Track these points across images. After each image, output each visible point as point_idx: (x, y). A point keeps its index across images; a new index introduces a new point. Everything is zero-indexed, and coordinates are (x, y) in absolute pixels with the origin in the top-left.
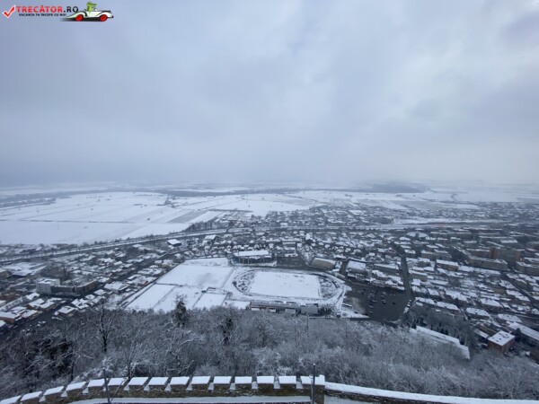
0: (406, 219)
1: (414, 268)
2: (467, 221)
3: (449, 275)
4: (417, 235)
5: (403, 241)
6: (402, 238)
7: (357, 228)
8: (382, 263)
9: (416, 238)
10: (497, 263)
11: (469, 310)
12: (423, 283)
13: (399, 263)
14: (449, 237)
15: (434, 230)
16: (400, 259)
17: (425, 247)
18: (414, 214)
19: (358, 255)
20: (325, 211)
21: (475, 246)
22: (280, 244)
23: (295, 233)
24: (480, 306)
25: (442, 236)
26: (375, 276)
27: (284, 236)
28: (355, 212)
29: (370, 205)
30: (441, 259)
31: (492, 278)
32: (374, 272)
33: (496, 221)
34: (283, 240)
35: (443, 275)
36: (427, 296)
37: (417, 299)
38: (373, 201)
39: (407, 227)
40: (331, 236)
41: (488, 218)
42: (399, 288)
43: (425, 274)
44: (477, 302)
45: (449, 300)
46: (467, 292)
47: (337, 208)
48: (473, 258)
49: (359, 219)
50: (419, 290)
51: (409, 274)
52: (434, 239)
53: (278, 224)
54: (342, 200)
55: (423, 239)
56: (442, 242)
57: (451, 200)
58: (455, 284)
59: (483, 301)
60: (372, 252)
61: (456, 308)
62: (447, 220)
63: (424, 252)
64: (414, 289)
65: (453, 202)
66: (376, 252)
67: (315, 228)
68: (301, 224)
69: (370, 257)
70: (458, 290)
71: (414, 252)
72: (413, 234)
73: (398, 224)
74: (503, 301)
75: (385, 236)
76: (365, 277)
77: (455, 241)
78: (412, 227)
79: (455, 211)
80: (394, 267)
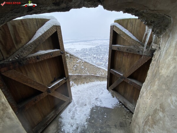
20: (101, 47)
22: (86, 58)
23: (91, 55)
27: (87, 56)
40: (102, 55)
47: (104, 46)
53: (85, 53)
54: (107, 43)
67: (97, 53)
68: (93, 52)
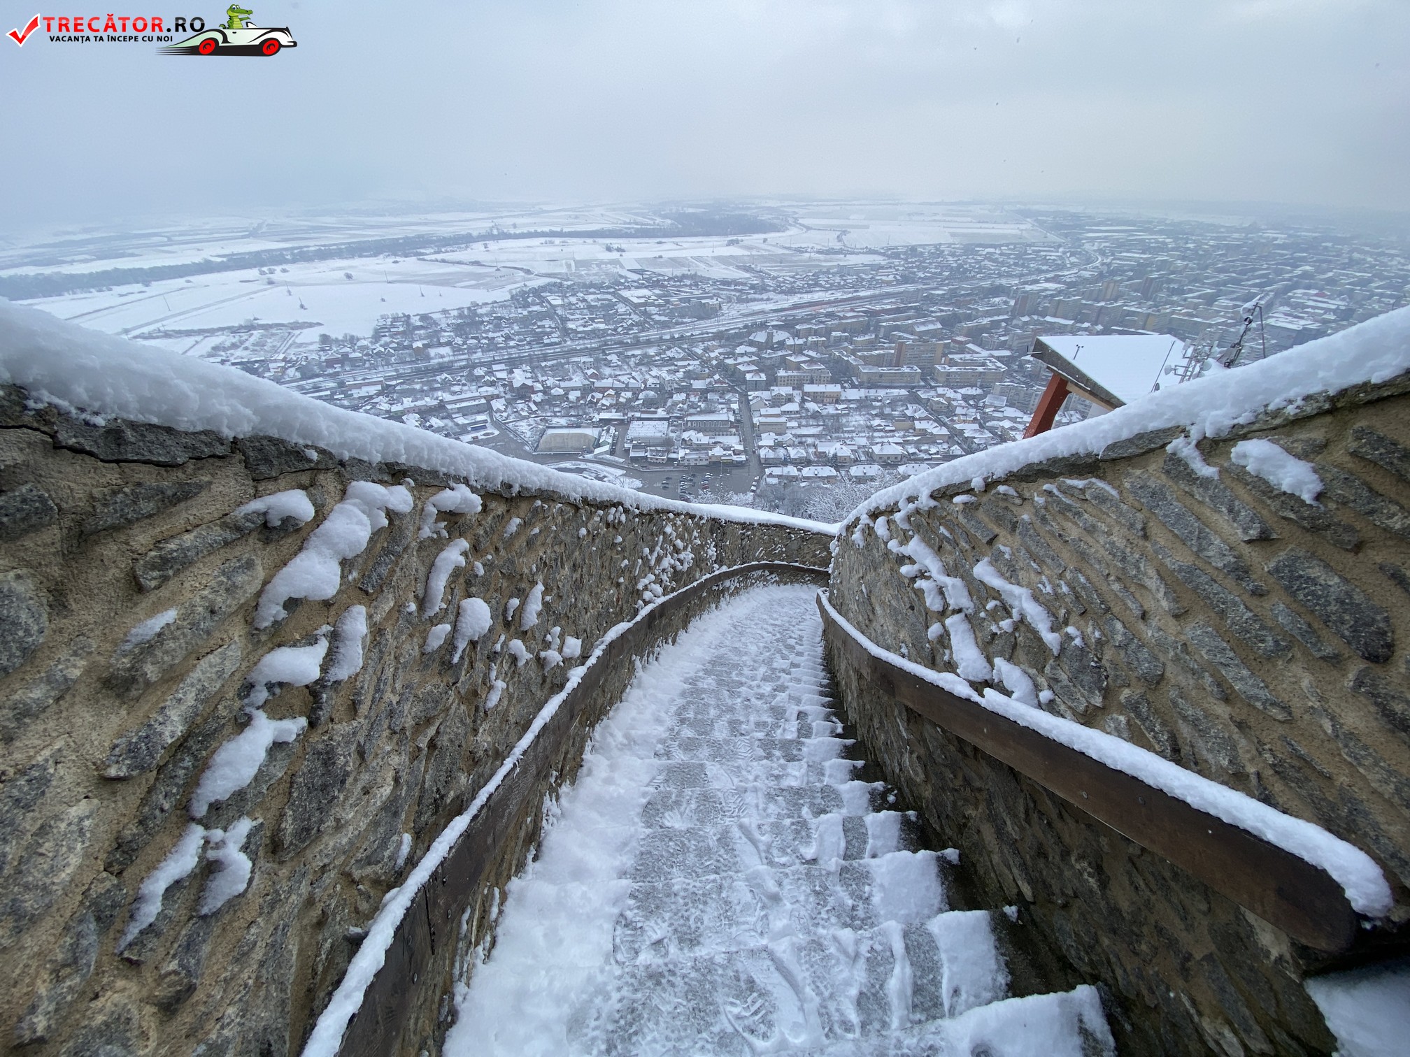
0: (748, 301)
1: (763, 411)
2: (862, 294)
3: (824, 413)
4: (770, 336)
5: (742, 355)
6: (740, 349)
7: (643, 336)
8: (702, 412)
9: (769, 345)
10: (903, 374)
11: (855, 471)
12: (780, 438)
13: (735, 406)
14: (827, 332)
15: (803, 320)
16: (735, 397)
17: (784, 363)
18: (763, 289)
19: (650, 404)
20: (556, 300)
21: (872, 345)
22: (440, 409)
23: (479, 372)
24: (871, 458)
25: (816, 333)
26: (686, 444)
27: (446, 386)
28: (634, 295)
29: (668, 272)
30: (812, 383)
31: (893, 403)
32: (685, 435)
33: (911, 288)
34: (447, 397)
35: (816, 416)
36: (786, 462)
37: (768, 471)
38: (675, 262)
39: (749, 321)
40: (580, 368)
41: (899, 283)
42: (735, 458)
43: (783, 419)
44: (867, 454)
45: (823, 459)
46: (852, 439)
47: (587, 287)
48: (865, 370)
49: (645, 313)
50: (771, 455)
51: (753, 425)
52: (800, 342)
53: (421, 354)
54: (600, 263)
55: (781, 345)
56: (815, 346)
57: (838, 246)
58: (834, 428)
59: (877, 449)
60: (679, 391)
61: (833, 472)
62: (827, 296)
63: (782, 373)
64: (763, 453)
65: (840, 252)
66: (688, 390)
67: (537, 350)
68: (492, 346)
69: (675, 404)
70: (838, 439)
71: (763, 377)
72: (761, 337)
73: (733, 316)
74: (907, 442)
75: (706, 350)
76: (669, 452)
77: (839, 340)
78: (760, 319)
79: (843, 271)
80: (724, 418)
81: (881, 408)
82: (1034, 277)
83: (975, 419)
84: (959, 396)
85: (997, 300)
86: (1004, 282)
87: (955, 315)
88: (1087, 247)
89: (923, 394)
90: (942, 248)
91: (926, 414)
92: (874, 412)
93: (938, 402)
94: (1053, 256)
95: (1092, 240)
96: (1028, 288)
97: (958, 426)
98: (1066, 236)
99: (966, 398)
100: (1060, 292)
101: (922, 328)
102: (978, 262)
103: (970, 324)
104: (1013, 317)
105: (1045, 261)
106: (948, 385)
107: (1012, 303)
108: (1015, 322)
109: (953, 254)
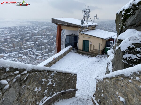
81: (14, 56)
82: (33, 30)
83: (32, 54)
84: (28, 51)
85: (28, 34)
86: (28, 32)
87: (22, 38)
88: (39, 26)
89: (21, 52)
90: (15, 27)
91: (23, 55)
92: (12, 57)
93: (25, 53)
94: (34, 27)
95: (39, 25)
96: (33, 32)
97: (30, 56)
98: (35, 24)
99: (29, 51)
100: (38, 32)
101: (17, 40)
102: (23, 29)
103: (25, 39)
104: (32, 37)
105: (34, 28)
106: (25, 49)
107: (31, 35)
108: (33, 37)
109: (18, 28)
